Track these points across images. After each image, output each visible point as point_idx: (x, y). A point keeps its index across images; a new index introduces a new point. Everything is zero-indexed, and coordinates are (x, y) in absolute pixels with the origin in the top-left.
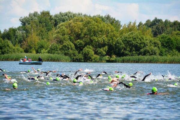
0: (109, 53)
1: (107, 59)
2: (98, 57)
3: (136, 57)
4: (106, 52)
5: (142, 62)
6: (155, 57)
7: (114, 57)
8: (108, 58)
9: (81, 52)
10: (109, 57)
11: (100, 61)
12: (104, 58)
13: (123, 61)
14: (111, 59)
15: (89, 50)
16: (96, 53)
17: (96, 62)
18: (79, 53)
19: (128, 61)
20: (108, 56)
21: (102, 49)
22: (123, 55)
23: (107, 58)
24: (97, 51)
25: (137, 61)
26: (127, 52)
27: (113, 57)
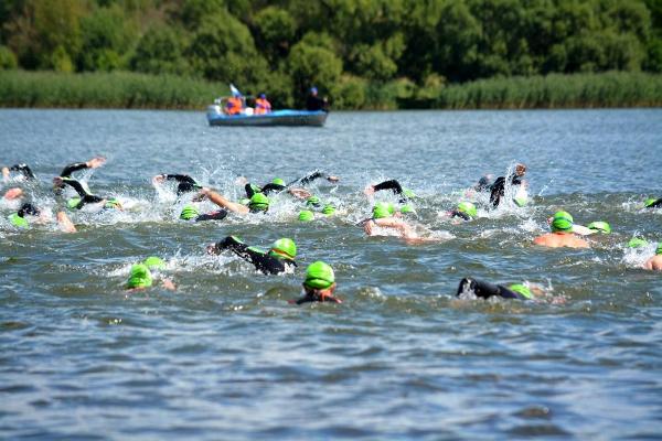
0: (410, 66)
1: (403, 94)
2: (360, 84)
3: (534, 83)
4: (397, 62)
5: (563, 103)
6: (622, 78)
7: (435, 84)
8: (408, 88)
9: (282, 65)
10: (412, 85)
11: (373, 103)
12: (387, 89)
13: (477, 102)
14: (423, 93)
15: (321, 52)
16: (350, 67)
17: (349, 106)
18: (273, 66)
19: (499, 102)
20: (405, 82)
21: (377, 51)
22: (476, 71)
23: (402, 87)
24: (357, 59)
25: (540, 102)
26: (491, 61)
27: (432, 84)
